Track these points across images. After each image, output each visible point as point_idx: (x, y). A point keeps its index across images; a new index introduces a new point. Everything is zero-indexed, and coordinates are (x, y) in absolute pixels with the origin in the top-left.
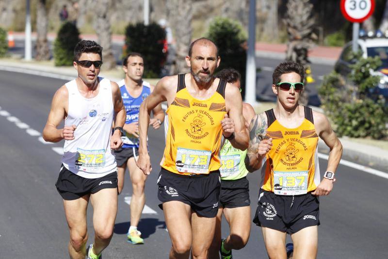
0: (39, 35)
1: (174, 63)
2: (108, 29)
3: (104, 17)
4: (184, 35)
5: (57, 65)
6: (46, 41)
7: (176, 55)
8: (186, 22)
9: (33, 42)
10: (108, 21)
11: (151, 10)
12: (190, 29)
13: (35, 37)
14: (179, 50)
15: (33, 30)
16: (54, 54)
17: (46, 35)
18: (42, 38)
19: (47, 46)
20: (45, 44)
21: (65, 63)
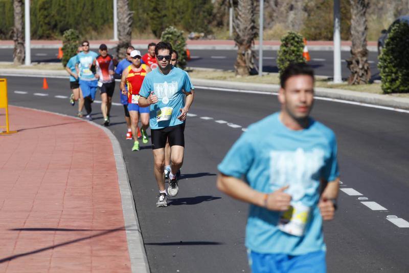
0: (354, 45)
5: (385, 92)
6: (365, 53)
9: (343, 54)
13: (348, 48)
15: (346, 35)
16: (382, 76)
17: (364, 46)
18: (359, 50)
19: (366, 61)
20: (365, 59)
21: (398, 87)
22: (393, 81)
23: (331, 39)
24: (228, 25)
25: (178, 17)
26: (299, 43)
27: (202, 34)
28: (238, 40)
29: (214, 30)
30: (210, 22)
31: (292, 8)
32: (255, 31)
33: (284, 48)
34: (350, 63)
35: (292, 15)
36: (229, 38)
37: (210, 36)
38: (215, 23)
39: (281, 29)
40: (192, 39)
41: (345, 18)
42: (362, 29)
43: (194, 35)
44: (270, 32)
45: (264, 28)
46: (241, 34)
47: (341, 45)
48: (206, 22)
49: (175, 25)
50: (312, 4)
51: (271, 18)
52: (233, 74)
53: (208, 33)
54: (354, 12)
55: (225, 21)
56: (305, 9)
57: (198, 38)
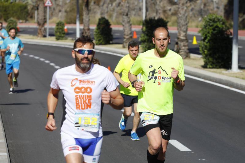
0: (84, 26)
1: (177, 43)
2: (129, 22)
3: (127, 15)
4: (183, 26)
5: (97, 44)
6: (89, 29)
7: (178, 38)
8: (184, 18)
9: (80, 30)
10: (129, 18)
11: (147, 10)
12: (186, 22)
13: (82, 27)
14: (180, 36)
15: (81, 22)
16: (96, 38)
17: (89, 26)
18: (86, 28)
19: (89, 33)
20: (89, 31)
21: (101, 43)
22: (99, 40)
23: (75, 23)
24: (35, 17)
25: (15, 14)
26: (63, 25)
27: (24, 21)
28: (39, 24)
29: (29, 19)
30: (27, 16)
31: (60, 11)
32: (45, 20)
33: (57, 27)
34: (83, 33)
35: (60, 14)
36: (35, 23)
37: (27, 22)
38: (29, 16)
39: (56, 19)
40: (20, 23)
41: (81, 15)
42: (87, 20)
43: (21, 21)
44: (52, 20)
45: (49, 19)
46: (40, 21)
47: (80, 26)
48: (26, 16)
49: (13, 17)
50: (68, 10)
51: (52, 15)
52: (37, 37)
53: (26, 20)
54: (84, 13)
55: (33, 16)
56: (66, 12)
57: (22, 23)
